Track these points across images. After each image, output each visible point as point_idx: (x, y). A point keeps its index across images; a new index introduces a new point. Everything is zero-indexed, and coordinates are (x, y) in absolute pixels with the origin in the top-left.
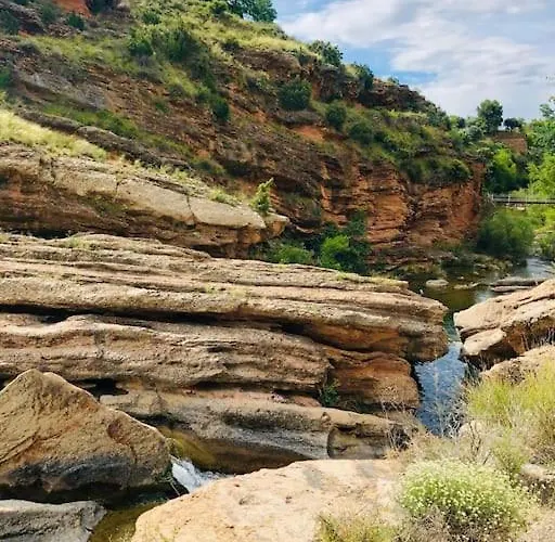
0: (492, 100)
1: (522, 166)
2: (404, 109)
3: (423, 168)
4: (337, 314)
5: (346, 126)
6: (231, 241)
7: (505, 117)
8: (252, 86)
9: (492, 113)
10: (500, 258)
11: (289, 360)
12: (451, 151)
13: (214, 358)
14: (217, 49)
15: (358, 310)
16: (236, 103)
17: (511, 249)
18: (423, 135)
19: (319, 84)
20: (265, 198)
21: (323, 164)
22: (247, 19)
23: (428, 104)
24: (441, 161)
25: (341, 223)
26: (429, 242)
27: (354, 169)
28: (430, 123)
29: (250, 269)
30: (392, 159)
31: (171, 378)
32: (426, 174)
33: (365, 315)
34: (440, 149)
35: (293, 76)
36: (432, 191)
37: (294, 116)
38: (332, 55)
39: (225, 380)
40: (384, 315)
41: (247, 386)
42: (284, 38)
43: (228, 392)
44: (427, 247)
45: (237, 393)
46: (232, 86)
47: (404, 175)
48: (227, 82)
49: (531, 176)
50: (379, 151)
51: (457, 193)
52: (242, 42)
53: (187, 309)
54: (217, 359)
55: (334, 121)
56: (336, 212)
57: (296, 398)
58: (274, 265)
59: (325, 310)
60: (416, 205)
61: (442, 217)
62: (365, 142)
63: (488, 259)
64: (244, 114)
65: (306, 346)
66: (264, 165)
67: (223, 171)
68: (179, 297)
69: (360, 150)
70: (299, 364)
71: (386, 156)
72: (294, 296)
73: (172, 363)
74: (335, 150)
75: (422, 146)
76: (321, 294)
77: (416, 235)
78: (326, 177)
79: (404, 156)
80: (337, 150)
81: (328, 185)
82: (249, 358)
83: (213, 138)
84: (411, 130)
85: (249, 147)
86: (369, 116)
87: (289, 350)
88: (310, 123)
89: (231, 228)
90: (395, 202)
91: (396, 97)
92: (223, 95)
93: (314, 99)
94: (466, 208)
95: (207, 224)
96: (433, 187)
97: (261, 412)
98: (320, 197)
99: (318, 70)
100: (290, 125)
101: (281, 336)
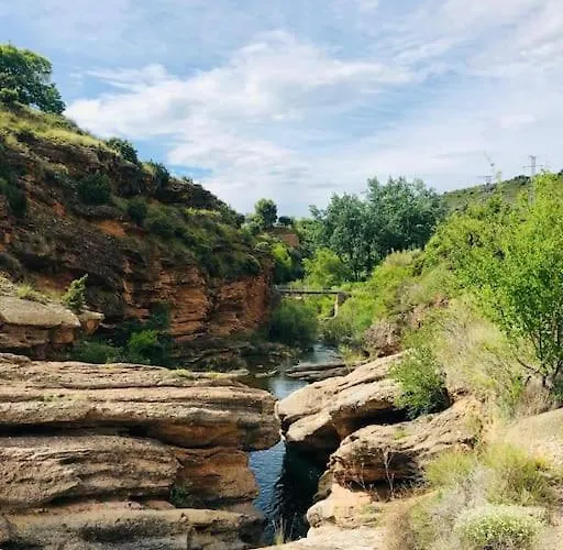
0: (268, 199)
1: (296, 259)
2: (199, 207)
3: (220, 263)
4: (182, 412)
5: (147, 221)
6: (43, 342)
7: (279, 215)
8: (50, 178)
9: (268, 210)
10: (291, 345)
11: (143, 465)
12: (243, 247)
13: (68, 471)
14: (11, 140)
15: (201, 407)
16: (33, 195)
17: (300, 337)
18: (218, 232)
19: (117, 180)
20: (78, 295)
21: (125, 258)
22: (34, 109)
23: (220, 203)
24: (235, 255)
25: (144, 318)
26: (227, 333)
27: (156, 263)
28: (224, 221)
29: (76, 371)
30: (193, 254)
31: (21, 498)
32: (224, 268)
33: (209, 411)
34: (234, 245)
35: (94, 170)
36: (229, 284)
37: (93, 210)
38: (129, 153)
39: (80, 493)
40: (224, 410)
41: (103, 496)
42: (80, 133)
43: (84, 506)
44: (225, 337)
45: (94, 505)
46: (30, 178)
47: (204, 269)
48: (23, 173)
49: (306, 268)
50: (179, 246)
51: (250, 285)
52: (38, 135)
53: (33, 419)
54: (71, 471)
55: (135, 216)
56: (138, 306)
57: (151, 503)
58: (100, 366)
59: (171, 409)
60: (215, 298)
61: (238, 308)
62: (165, 237)
63: (281, 346)
64: (41, 206)
65: (157, 448)
66: (63, 259)
67: (19, 265)
68: (22, 407)
69: (160, 245)
70: (152, 467)
71: (187, 251)
72: (137, 397)
73: (22, 481)
74: (137, 244)
75: (218, 242)
76: (162, 393)
77: (214, 327)
78: (128, 270)
79: (204, 251)
80: (140, 244)
81: (131, 279)
82: (104, 467)
83: (9, 231)
84: (207, 227)
85: (48, 240)
86: (168, 213)
87: (141, 454)
88: (110, 217)
89: (42, 328)
90: (196, 294)
91: (191, 195)
92: (19, 186)
93: (115, 195)
94: (258, 300)
95: (16, 325)
96: (230, 280)
97: (122, 522)
98: (122, 291)
99: (116, 166)
100: (89, 218)
101: (131, 440)
